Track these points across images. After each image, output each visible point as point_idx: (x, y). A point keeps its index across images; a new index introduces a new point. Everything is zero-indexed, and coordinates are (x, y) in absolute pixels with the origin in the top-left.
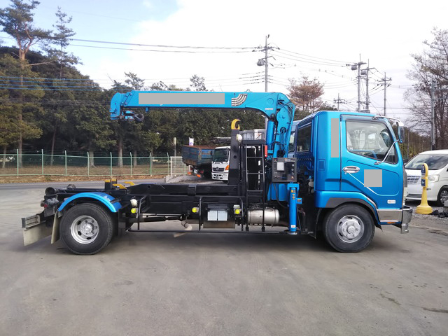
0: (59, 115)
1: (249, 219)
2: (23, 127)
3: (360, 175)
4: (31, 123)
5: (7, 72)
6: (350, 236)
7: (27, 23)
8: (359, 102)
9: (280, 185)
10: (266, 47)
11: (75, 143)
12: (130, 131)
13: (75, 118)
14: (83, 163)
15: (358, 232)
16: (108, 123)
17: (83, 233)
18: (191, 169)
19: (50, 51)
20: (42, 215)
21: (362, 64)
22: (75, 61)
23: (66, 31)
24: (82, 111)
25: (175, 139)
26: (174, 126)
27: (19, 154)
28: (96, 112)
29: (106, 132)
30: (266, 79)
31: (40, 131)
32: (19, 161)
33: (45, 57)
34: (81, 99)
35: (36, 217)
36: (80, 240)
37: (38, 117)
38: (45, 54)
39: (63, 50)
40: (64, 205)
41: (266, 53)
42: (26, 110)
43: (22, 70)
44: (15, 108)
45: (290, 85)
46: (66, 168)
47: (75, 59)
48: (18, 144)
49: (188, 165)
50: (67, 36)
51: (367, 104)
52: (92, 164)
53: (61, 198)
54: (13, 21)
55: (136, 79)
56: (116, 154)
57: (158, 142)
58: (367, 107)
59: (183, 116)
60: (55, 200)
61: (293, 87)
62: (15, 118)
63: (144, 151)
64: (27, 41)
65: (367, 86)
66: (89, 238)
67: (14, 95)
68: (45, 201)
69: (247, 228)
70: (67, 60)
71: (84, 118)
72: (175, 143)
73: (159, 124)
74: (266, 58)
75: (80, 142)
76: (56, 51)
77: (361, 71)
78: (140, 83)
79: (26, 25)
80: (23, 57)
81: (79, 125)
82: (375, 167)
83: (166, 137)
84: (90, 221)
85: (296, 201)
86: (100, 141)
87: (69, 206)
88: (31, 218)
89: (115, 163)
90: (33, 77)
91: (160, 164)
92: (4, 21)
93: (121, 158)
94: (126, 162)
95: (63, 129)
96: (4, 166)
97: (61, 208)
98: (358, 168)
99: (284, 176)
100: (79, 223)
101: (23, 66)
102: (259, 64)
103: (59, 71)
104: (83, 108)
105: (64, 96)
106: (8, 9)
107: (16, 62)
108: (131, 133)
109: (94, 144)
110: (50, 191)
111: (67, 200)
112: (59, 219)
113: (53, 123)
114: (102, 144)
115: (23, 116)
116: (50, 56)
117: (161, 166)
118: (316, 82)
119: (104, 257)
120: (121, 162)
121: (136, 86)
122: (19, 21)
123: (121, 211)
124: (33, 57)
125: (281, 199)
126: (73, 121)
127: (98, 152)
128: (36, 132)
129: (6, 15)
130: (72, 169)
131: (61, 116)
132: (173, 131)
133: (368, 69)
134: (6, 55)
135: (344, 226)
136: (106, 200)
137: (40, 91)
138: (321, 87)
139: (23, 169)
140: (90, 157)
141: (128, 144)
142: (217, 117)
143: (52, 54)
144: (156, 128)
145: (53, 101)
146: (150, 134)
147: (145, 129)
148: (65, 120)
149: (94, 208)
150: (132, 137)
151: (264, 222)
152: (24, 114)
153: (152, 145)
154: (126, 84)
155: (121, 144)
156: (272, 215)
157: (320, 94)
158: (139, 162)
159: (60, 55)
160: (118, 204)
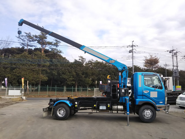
0: (54, 72)
1: (113, 108)
2: (41, 77)
3: (149, 93)
4: (44, 75)
5: (37, 57)
6: (147, 116)
7: (45, 39)
8: (173, 66)
9: (123, 97)
10: (132, 45)
11: (60, 83)
12: (80, 78)
13: (60, 73)
14: (62, 90)
15: (150, 115)
16: (72, 75)
17: (61, 113)
18: (103, 93)
19: (52, 49)
20: (48, 108)
21: (174, 50)
22: (61, 52)
23: (58, 42)
24: (62, 71)
25: (96, 81)
26: (97, 76)
27: (39, 87)
28: (68, 71)
29: (71, 79)
30: (133, 58)
31: (47, 78)
32: (39, 89)
33: (50, 51)
34: (63, 66)
35: (47, 108)
36: (60, 115)
37: (47, 73)
38: (50, 50)
39: (57, 48)
40: (55, 104)
41: (132, 48)
42: (43, 71)
43: (42, 56)
44: (39, 70)
45: (145, 59)
46: (56, 92)
47: (61, 51)
48: (39, 83)
49: (101, 92)
50: (58, 43)
51: (177, 67)
52: (66, 91)
53: (54, 102)
54: (40, 39)
55: (83, 58)
56: (75, 87)
57: (90, 82)
58: (177, 68)
59: (100, 72)
60: (53, 103)
61: (146, 60)
62: (39, 73)
63: (85, 86)
64: (45, 46)
65: (177, 59)
66: (62, 115)
67: (39, 65)
68: (50, 103)
69: (112, 112)
70: (58, 52)
71: (63, 73)
72: (96, 83)
73: (91, 75)
74: (132, 50)
75: (61, 82)
76: (54, 49)
77: (174, 53)
78: (84, 60)
79: (45, 40)
80: (43, 52)
81: (61, 76)
82: (154, 91)
83: (93, 80)
84: (63, 109)
85: (129, 103)
86: (69, 82)
87: (57, 105)
88: (46, 108)
89: (74, 91)
90: (46, 59)
91: (91, 91)
92: (37, 39)
93: (76, 88)
94: (78, 90)
95: (55, 77)
96: (34, 91)
97: (54, 105)
98: (148, 91)
99: (124, 94)
100: (60, 110)
101: (42, 55)
102: (130, 52)
103: (55, 56)
104: (63, 70)
105: (56, 65)
106: (39, 35)
107: (40, 53)
108: (80, 79)
109: (67, 83)
110: (51, 100)
111: (56, 103)
112: (54, 109)
113: (52, 75)
114: (69, 83)
115: (41, 73)
116: (52, 51)
117: (92, 92)
118: (156, 58)
119: (67, 121)
120: (76, 90)
121: (83, 61)
122: (42, 39)
123: (72, 106)
124: (46, 51)
125: (124, 102)
126: (59, 74)
127: (68, 86)
128: (46, 78)
129: (38, 37)
130: (58, 93)
131: (55, 73)
132: (96, 78)
133: (177, 52)
134: (37, 51)
135: (145, 113)
136: (68, 102)
137: (48, 64)
138: (158, 60)
139: (40, 92)
140: (65, 88)
141: (79, 83)
142: (114, 72)
143: (53, 50)
144: (89, 77)
145: (52, 67)
146: (87, 79)
147: (85, 77)
148: (56, 74)
149: (64, 105)
150: (81, 80)
151: (117, 110)
152: (42, 72)
153: (88, 83)
154: (79, 60)
155: (76, 83)
156: (120, 107)
157: (158, 62)
158: (83, 90)
159: (55, 50)
160: (72, 104)
